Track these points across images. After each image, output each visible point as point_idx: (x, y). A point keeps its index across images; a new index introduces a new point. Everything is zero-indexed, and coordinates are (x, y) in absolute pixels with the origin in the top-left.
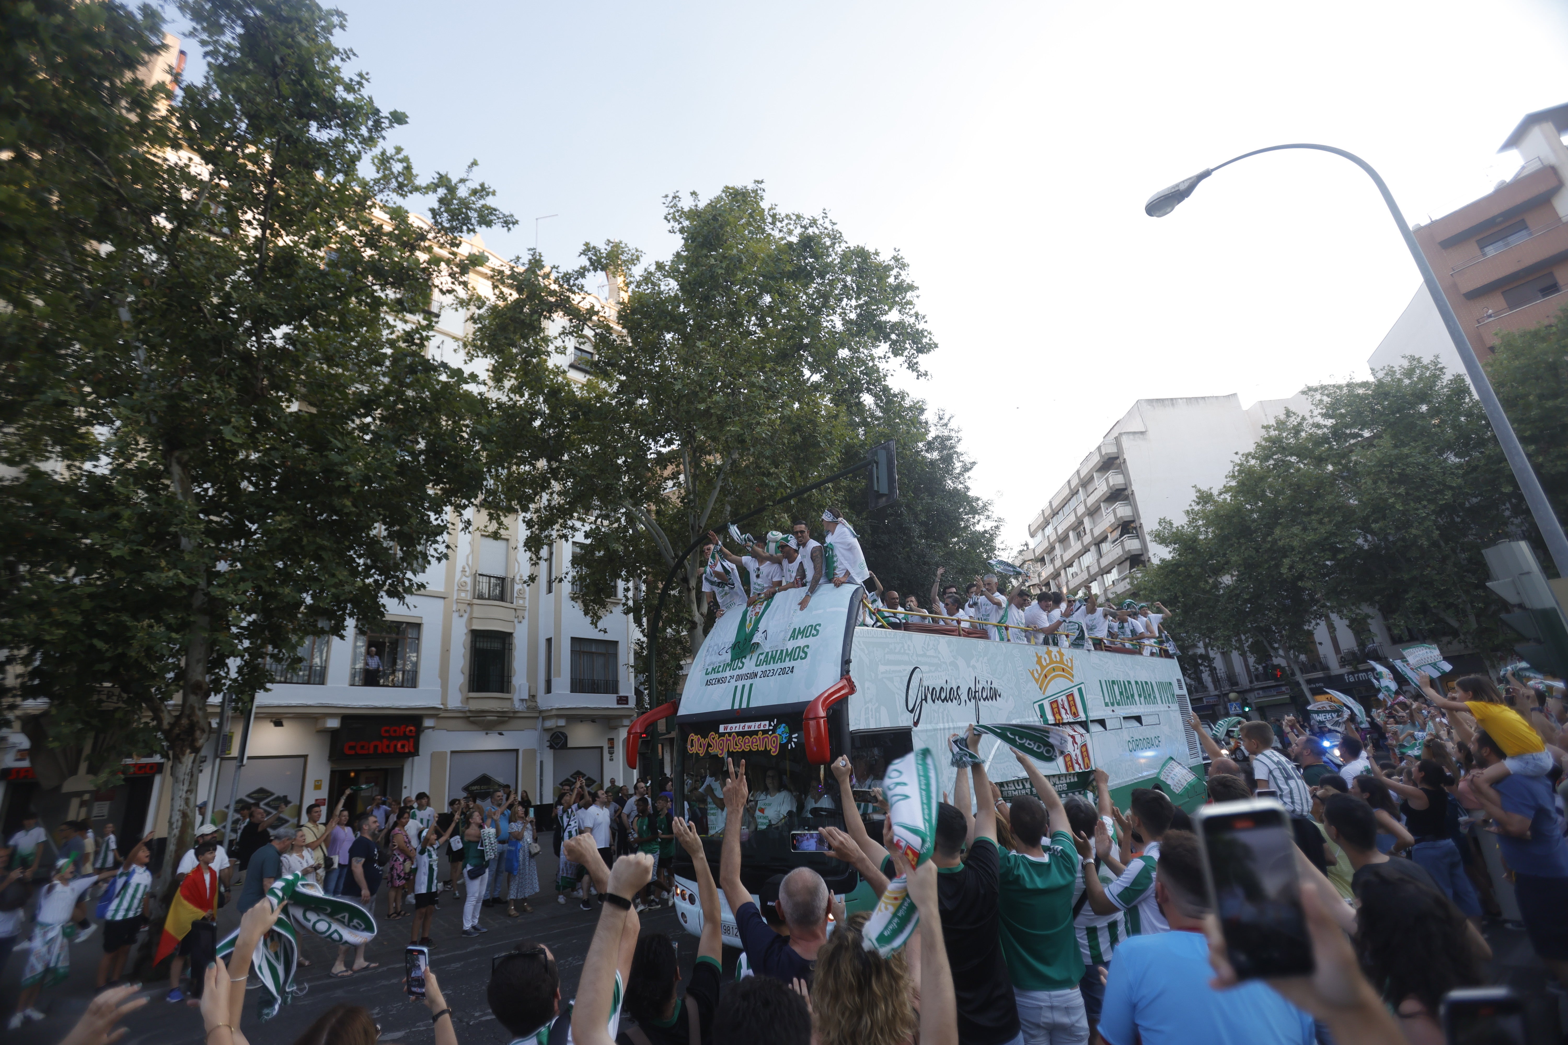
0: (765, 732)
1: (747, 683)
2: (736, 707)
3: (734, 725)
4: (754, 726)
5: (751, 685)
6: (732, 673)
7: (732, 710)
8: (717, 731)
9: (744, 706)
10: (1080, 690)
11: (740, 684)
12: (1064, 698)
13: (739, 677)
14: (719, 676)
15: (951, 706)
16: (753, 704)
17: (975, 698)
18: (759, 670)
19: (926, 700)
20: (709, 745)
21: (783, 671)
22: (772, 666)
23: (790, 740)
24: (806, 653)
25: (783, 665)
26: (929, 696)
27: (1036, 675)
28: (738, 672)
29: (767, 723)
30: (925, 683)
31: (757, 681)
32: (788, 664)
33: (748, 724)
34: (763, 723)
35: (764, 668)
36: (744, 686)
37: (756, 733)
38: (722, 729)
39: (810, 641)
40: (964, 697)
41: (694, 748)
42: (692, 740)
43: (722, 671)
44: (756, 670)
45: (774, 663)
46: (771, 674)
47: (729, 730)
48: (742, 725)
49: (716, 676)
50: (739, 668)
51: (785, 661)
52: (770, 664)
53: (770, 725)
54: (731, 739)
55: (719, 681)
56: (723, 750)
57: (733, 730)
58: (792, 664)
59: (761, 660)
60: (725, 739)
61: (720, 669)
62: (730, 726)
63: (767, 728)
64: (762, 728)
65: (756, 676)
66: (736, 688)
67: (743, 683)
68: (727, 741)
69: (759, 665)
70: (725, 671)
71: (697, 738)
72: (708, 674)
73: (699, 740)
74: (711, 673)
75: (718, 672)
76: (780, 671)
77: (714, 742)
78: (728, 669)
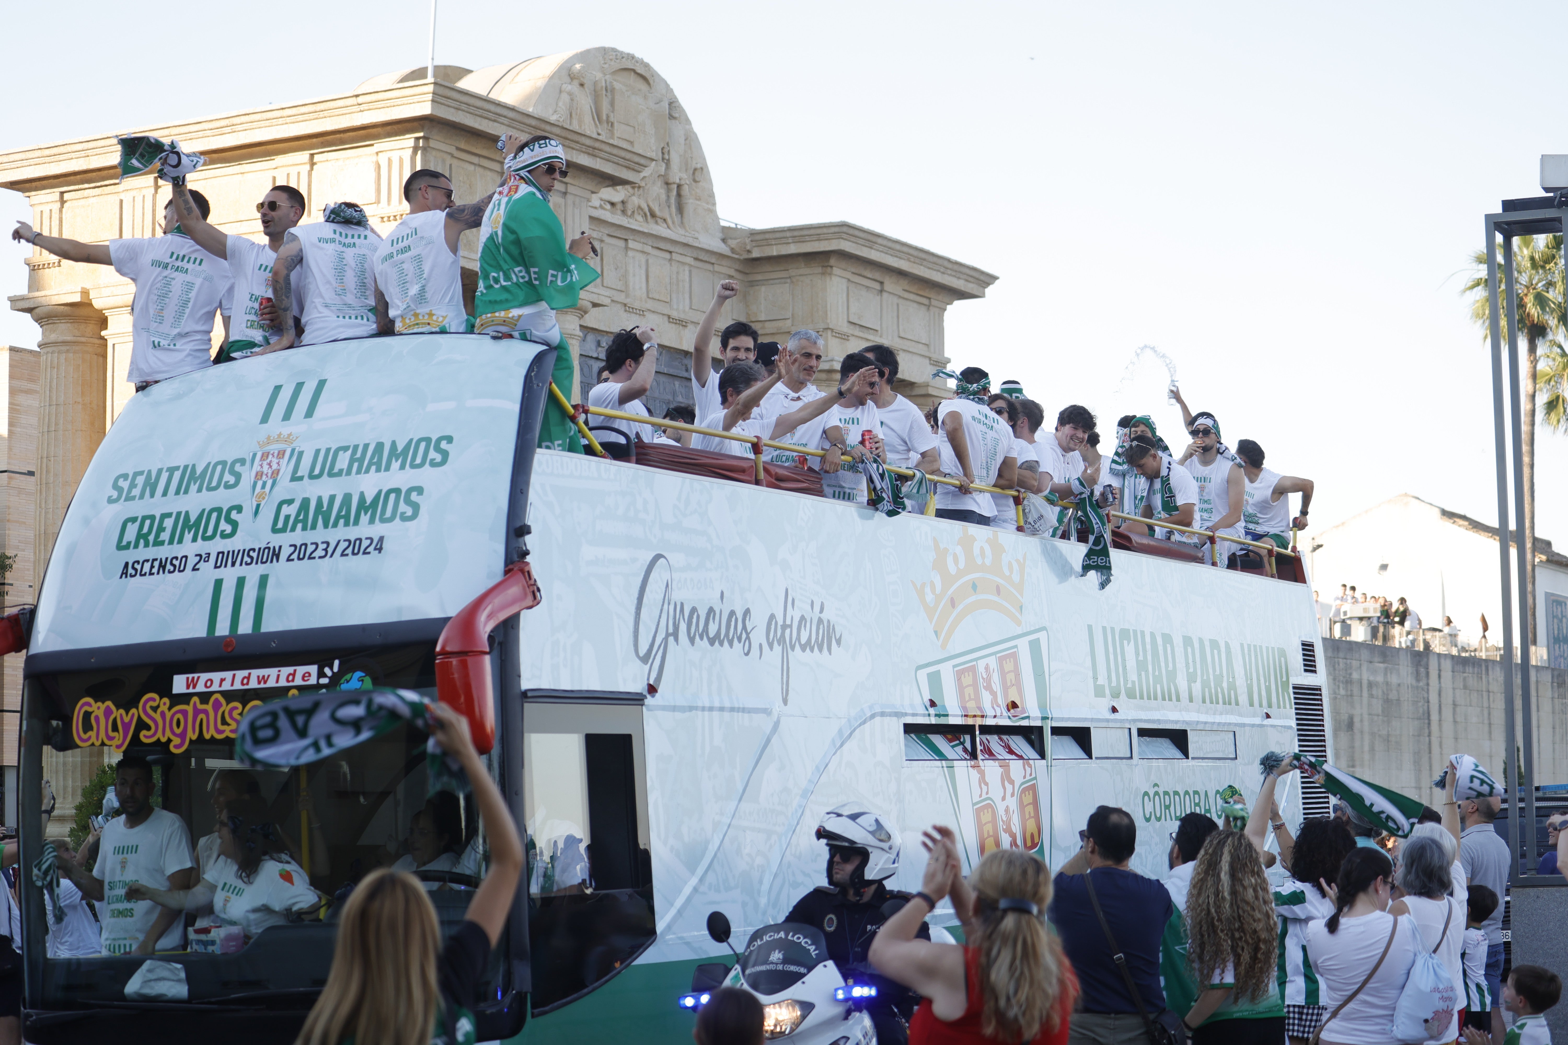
1: (252, 573)
2: (222, 629)
3: (216, 676)
4: (276, 676)
5: (263, 581)
6: (201, 546)
7: (211, 640)
8: (165, 690)
9: (245, 627)
10: (1035, 646)
11: (230, 575)
12: (992, 662)
13: (224, 559)
14: (164, 552)
15: (730, 654)
16: (270, 625)
17: (781, 641)
18: (285, 541)
19: (675, 635)
20: (142, 725)
21: (355, 547)
22: (320, 535)
24: (416, 507)
25: (353, 533)
26: (683, 627)
27: (929, 597)
28: (218, 545)
29: (313, 669)
30: (677, 596)
31: (278, 570)
32: (364, 530)
33: (256, 673)
34: (301, 670)
35: (298, 537)
36: (241, 582)
38: (179, 684)
39: (425, 476)
40: (758, 636)
41: (92, 734)
42: (87, 715)
43: (171, 542)
44: (275, 540)
45: (326, 526)
46: (320, 552)
47: (200, 688)
48: (241, 674)
49: (152, 552)
50: (224, 536)
51: (356, 522)
52: (314, 527)
53: (321, 674)
54: (209, 707)
55: (162, 567)
56: (183, 736)
57: (215, 687)
58: (377, 530)
59: (287, 517)
60: (190, 709)
61: (165, 536)
62: (204, 677)
63: (313, 681)
64: (298, 681)
65: (276, 555)
66: (218, 584)
67: (239, 571)
68: (197, 712)
69: (283, 530)
70: (180, 541)
71: (103, 706)
72: (127, 547)
73: (108, 713)
74: (136, 546)
75: (158, 543)
76: (343, 545)
77: (157, 716)
78: (188, 536)
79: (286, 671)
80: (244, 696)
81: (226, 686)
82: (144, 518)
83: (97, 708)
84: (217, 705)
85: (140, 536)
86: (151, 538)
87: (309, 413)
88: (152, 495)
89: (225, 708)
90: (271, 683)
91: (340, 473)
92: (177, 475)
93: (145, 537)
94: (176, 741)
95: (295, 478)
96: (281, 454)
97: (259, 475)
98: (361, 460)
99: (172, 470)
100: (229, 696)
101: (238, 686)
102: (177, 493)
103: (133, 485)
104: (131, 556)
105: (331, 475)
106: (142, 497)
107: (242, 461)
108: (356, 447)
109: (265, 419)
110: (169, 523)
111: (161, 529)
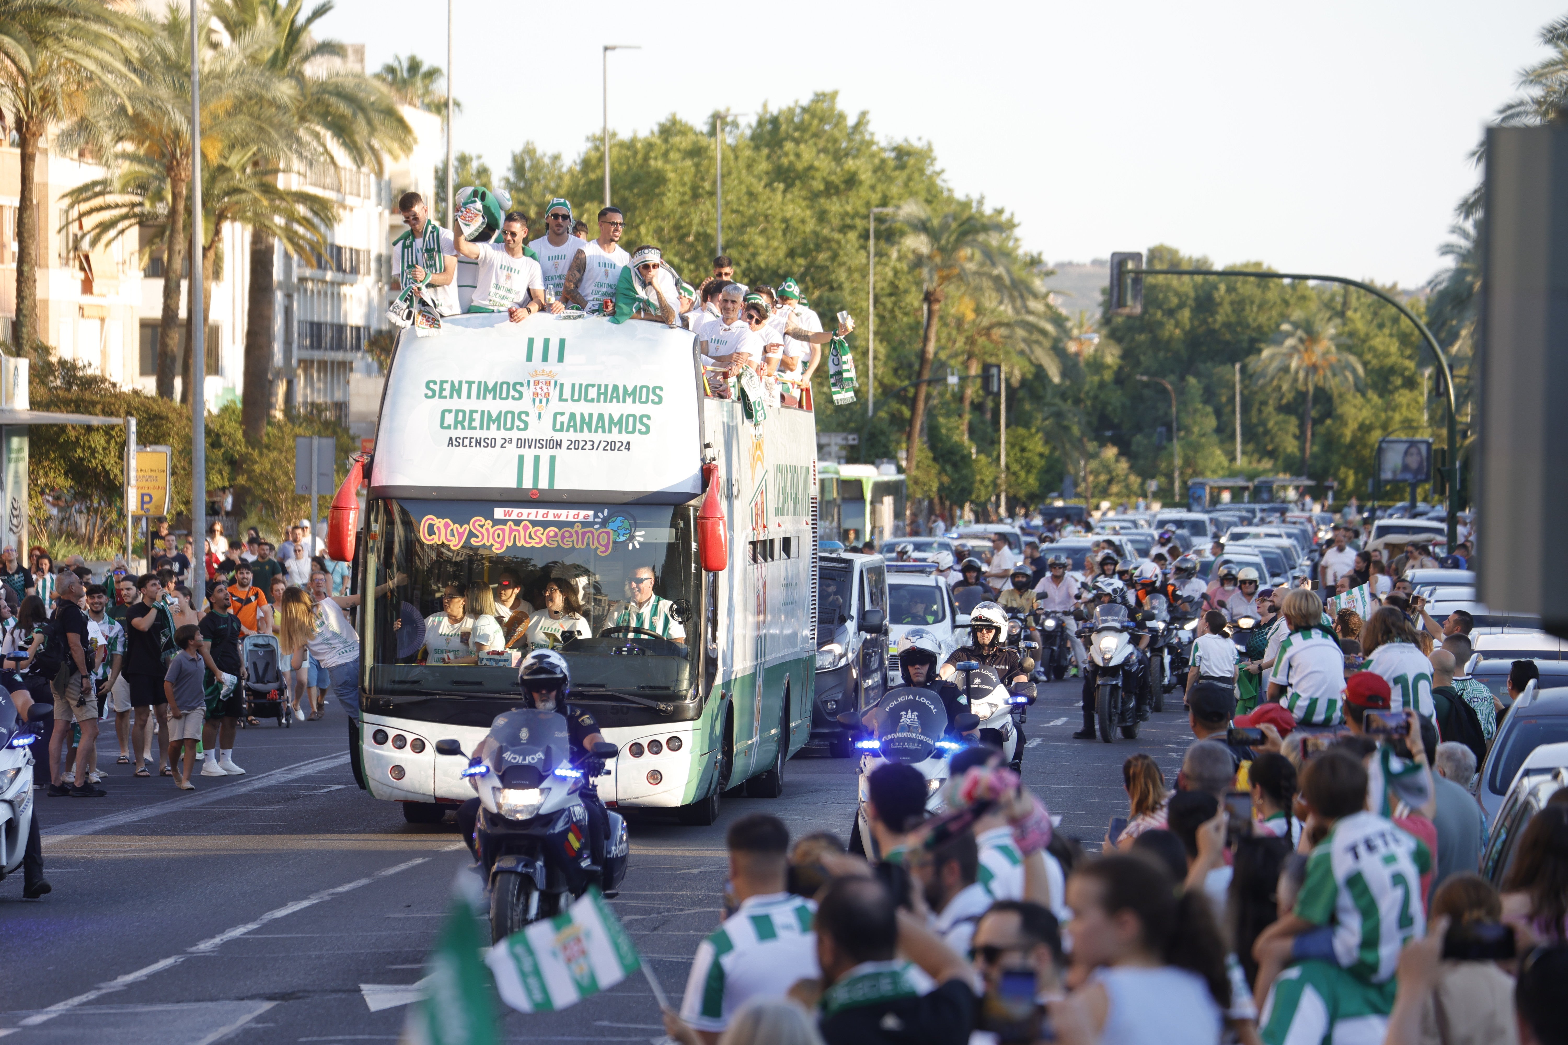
0: (585, 524)
1: (545, 454)
2: (528, 484)
3: (525, 511)
4: (566, 515)
5: (553, 459)
6: (503, 433)
7: (519, 490)
8: (489, 516)
9: (543, 484)
11: (529, 454)
13: (521, 443)
14: (478, 434)
16: (560, 485)
18: (565, 437)
21: (611, 446)
22: (586, 435)
23: (632, 538)
24: (648, 427)
25: (609, 438)
28: (515, 435)
29: (590, 513)
31: (562, 454)
32: (615, 436)
33: (552, 512)
34: (582, 513)
35: (572, 435)
36: (537, 459)
37: (571, 524)
38: (499, 513)
39: (650, 409)
41: (436, 537)
42: (431, 527)
43: (481, 428)
44: (557, 436)
45: (590, 431)
46: (588, 446)
47: (514, 516)
48: (542, 512)
49: (468, 433)
50: (519, 429)
51: (610, 431)
52: (582, 431)
53: (596, 516)
54: (520, 528)
55: (478, 443)
56: (502, 543)
57: (524, 517)
58: (625, 438)
59: (562, 423)
60: (507, 528)
61: (476, 424)
62: (516, 511)
63: (591, 519)
64: (581, 518)
65: (559, 444)
66: (521, 458)
67: (534, 451)
68: (511, 531)
69: (561, 430)
70: (488, 428)
71: (443, 522)
72: (449, 427)
73: (447, 526)
74: (456, 428)
75: (471, 428)
76: (603, 444)
77: (483, 530)
78: (494, 427)
79: (572, 513)
80: (545, 524)
81: (532, 517)
82: (457, 412)
83: (439, 523)
84: (526, 528)
85: (456, 422)
86: (466, 424)
87: (561, 359)
88: (459, 397)
89: (531, 529)
90: (563, 518)
91: (592, 400)
92: (474, 387)
93: (462, 423)
94: (498, 546)
95: (561, 399)
96: (548, 383)
97: (536, 394)
98: (605, 394)
99: (470, 383)
100: (535, 523)
101: (540, 518)
102: (478, 397)
103: (442, 389)
104: (454, 434)
105: (586, 400)
106: (451, 397)
107: (522, 385)
108: (599, 386)
109: (529, 358)
110: (477, 416)
111: (472, 420)
